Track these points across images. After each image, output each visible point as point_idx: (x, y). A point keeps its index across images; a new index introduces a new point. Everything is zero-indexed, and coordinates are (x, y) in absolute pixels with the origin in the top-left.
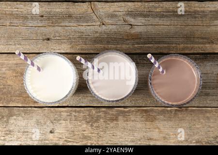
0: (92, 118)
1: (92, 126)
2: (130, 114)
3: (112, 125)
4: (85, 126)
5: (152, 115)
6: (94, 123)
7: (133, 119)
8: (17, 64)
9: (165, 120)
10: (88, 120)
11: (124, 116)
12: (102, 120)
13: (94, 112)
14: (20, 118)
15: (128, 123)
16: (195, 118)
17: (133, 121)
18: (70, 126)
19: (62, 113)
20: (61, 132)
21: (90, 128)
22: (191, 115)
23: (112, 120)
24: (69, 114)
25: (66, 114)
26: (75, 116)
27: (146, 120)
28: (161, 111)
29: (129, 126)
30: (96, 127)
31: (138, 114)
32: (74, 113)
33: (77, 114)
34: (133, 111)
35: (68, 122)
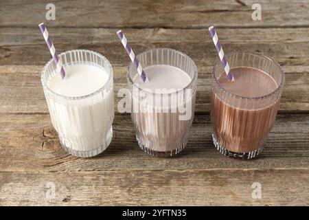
0: (130, 182)
1: (129, 191)
2: (188, 177)
3: (160, 190)
4: (118, 191)
5: (220, 178)
6: (133, 187)
7: (191, 182)
8: (27, 124)
9: (241, 183)
10: (123, 184)
11: (179, 179)
12: (145, 184)
13: (133, 175)
14: (19, 184)
15: (184, 187)
16: (287, 180)
17: (192, 185)
18: (95, 192)
19: (85, 177)
20: (80, 200)
21: (126, 194)
22: (280, 176)
23: (160, 184)
24: (95, 177)
25: (90, 178)
26: (104, 180)
27: (213, 184)
28: (233, 173)
29: (187, 191)
30: (135, 193)
31: (200, 176)
32: (103, 177)
33: (107, 178)
34: (192, 173)
35: (93, 188)
